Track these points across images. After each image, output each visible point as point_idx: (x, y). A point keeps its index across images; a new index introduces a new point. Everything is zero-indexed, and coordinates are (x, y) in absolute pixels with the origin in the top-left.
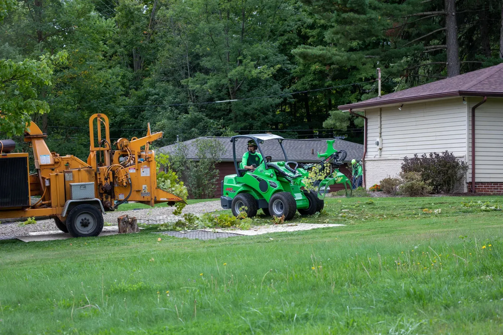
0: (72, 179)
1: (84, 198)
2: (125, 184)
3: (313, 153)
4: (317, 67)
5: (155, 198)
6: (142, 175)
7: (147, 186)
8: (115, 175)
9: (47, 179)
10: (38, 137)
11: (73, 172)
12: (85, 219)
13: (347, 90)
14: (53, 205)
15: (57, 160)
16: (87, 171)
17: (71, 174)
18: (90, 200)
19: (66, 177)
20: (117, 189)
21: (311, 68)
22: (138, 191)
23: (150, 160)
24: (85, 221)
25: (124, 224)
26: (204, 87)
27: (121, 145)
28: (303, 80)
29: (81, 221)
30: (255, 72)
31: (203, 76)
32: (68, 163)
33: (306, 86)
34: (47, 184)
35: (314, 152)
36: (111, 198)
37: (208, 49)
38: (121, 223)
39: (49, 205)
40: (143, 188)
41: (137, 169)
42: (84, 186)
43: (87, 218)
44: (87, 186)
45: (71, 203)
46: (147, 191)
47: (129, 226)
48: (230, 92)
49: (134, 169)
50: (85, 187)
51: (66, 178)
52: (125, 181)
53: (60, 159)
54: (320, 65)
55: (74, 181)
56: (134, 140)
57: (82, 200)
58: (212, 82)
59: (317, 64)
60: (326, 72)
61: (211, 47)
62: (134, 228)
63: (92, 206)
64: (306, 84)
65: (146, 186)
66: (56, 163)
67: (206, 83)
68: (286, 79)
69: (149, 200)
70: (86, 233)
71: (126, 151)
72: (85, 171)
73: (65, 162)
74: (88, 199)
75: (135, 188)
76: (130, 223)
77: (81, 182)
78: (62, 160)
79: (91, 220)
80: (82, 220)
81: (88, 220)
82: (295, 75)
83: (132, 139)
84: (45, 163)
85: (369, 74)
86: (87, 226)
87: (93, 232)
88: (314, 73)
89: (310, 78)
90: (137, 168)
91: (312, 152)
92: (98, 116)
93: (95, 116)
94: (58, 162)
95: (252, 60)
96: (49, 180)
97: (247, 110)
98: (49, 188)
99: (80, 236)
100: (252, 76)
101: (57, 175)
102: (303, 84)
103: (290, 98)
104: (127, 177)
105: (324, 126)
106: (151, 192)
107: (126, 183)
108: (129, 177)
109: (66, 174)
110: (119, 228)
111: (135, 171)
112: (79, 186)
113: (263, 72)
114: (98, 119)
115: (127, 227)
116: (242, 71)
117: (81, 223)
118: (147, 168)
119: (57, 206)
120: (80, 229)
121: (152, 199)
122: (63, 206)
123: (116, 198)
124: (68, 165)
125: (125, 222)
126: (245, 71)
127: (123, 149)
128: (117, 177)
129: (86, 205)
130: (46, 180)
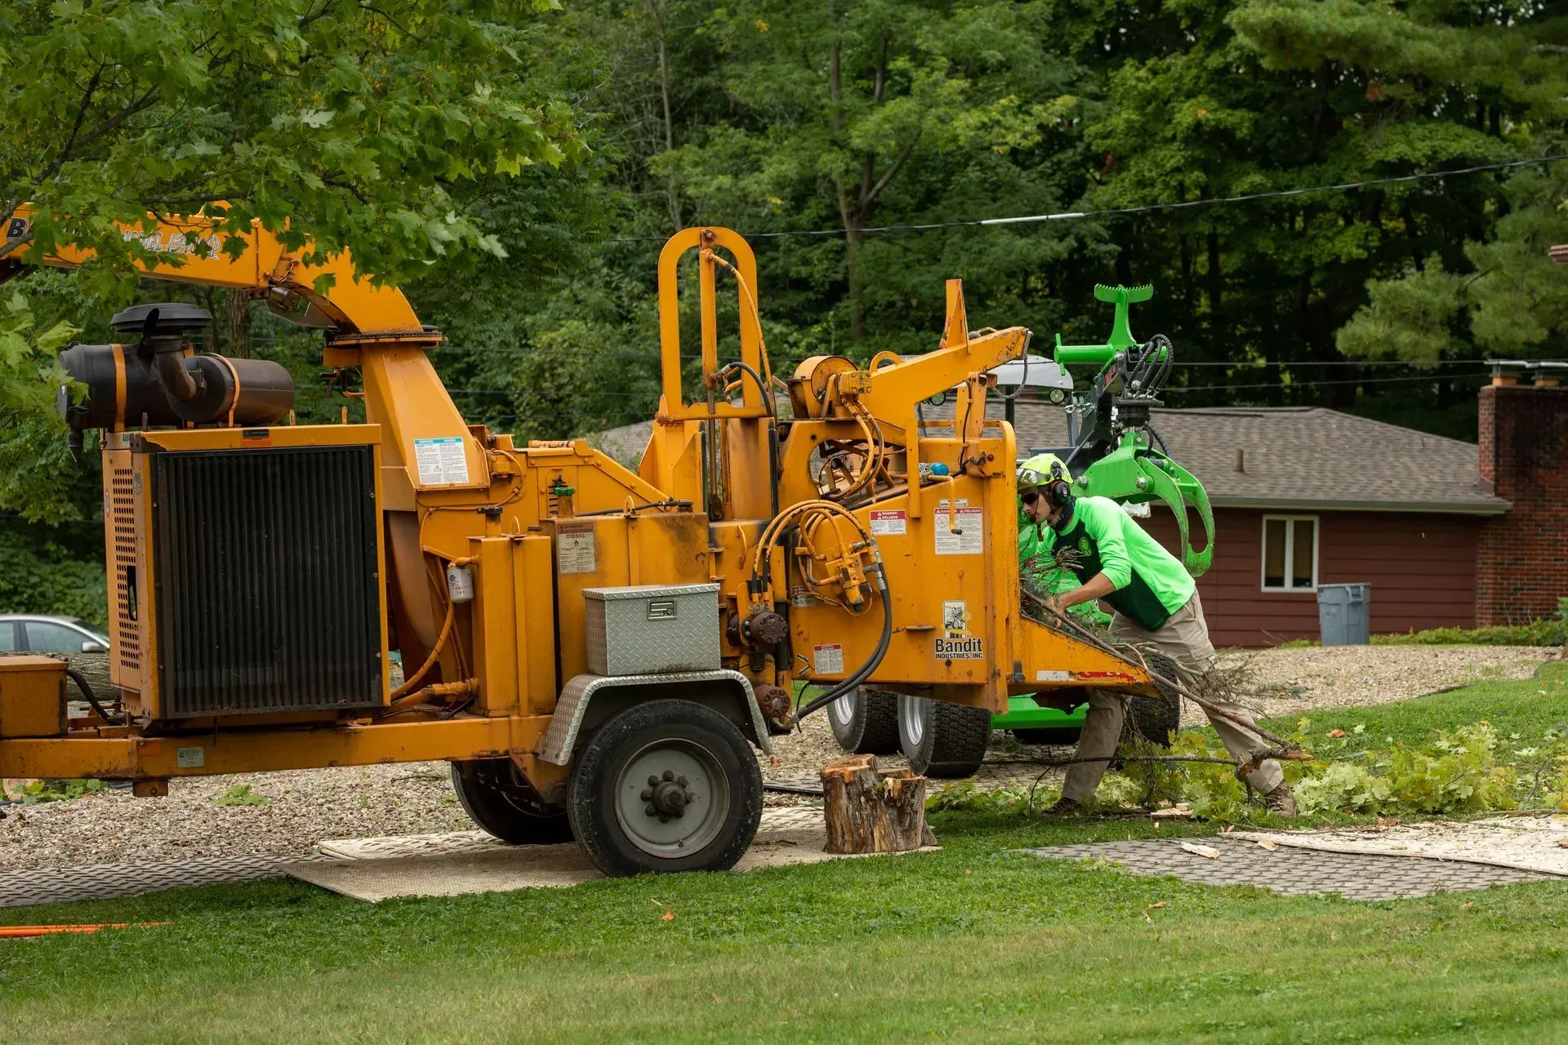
0: (592, 567)
1: (665, 664)
2: (855, 596)
3: (1240, 469)
4: (1202, 114)
5: (1018, 667)
6: (940, 550)
7: (968, 608)
8: (799, 550)
9: (461, 566)
10: (399, 346)
11: (601, 531)
12: (668, 778)
13: (1325, 208)
14: (492, 700)
15: (503, 467)
16: (671, 525)
17: (589, 538)
18: (698, 677)
19: (561, 553)
20: (803, 620)
21: (1178, 117)
22: (920, 634)
23: (989, 469)
24: (671, 788)
25: (859, 808)
26: (749, 182)
27: (820, 394)
28: (1139, 166)
29: (646, 787)
30: (966, 123)
31: (739, 137)
32: (559, 482)
33: (1156, 191)
34: (460, 590)
35: (1246, 465)
36: (778, 669)
37: (762, 25)
38: (844, 801)
39: (470, 703)
40: (948, 618)
41: (917, 520)
42: (669, 604)
43: (677, 774)
44: (682, 604)
45: (602, 696)
46: (965, 634)
47: (887, 816)
48: (844, 211)
49: (901, 515)
50: (672, 611)
51: (560, 560)
52: (856, 578)
53: (519, 461)
54: (1214, 104)
55: (601, 578)
56: (883, 364)
57: (655, 679)
58: (782, 165)
59: (1201, 98)
60: (1239, 135)
61: (774, 16)
62: (913, 826)
63: (706, 711)
64: (1153, 185)
65: (961, 605)
66: (500, 480)
67: (756, 167)
68: (1059, 163)
69: (979, 678)
70: (670, 851)
71: (853, 423)
72: (657, 527)
73: (545, 477)
74: (687, 670)
75: (905, 615)
76: (891, 802)
77: (641, 584)
78: (531, 467)
79: (697, 784)
80: (652, 782)
81: (683, 784)
82: (1099, 146)
83: (876, 359)
84: (443, 482)
85: (1419, 145)
86: (678, 815)
87: (709, 847)
88: (1187, 141)
89: (1172, 156)
90: (915, 513)
91: (1235, 463)
92: (708, 239)
93: (684, 239)
94: (510, 477)
95: (951, 74)
96: (473, 571)
97: (923, 283)
98: (468, 612)
99: (646, 870)
100: (955, 139)
101: (516, 543)
102: (1141, 183)
103: (1099, 239)
104: (864, 556)
105: (1340, 346)
106: (991, 637)
107: (863, 589)
108: (877, 558)
109: (564, 541)
110: (830, 826)
111: (901, 527)
112: (642, 606)
113: (998, 122)
114: (705, 253)
115: (875, 819)
116: (913, 118)
117: (644, 798)
118: (970, 510)
119: (515, 707)
120: (641, 830)
121: (996, 674)
122: (548, 708)
123: (801, 667)
124: (560, 493)
125: (867, 793)
126: (921, 117)
127: (831, 411)
128: (804, 557)
129: (673, 706)
130: (453, 571)
